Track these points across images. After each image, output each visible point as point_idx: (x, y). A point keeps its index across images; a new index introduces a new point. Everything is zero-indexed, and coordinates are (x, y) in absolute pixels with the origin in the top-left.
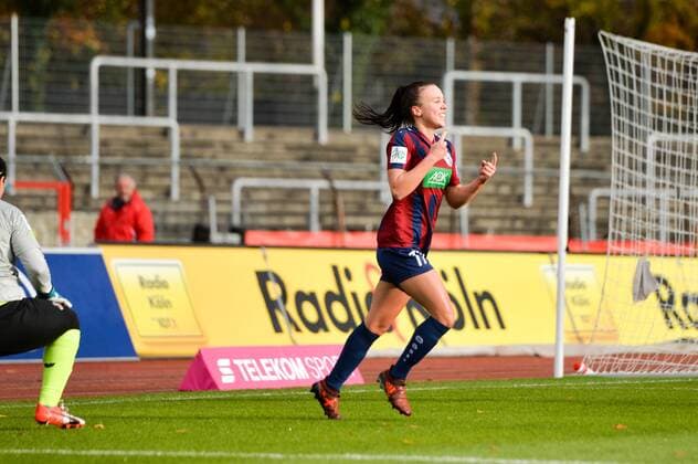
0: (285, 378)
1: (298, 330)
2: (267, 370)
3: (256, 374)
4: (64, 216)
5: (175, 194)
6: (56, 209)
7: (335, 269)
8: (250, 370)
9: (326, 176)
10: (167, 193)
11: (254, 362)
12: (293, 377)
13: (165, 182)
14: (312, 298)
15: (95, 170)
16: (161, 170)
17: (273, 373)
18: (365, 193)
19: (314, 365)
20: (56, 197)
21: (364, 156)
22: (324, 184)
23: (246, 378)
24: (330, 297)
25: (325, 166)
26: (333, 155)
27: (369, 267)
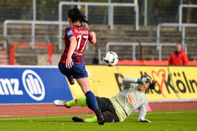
4: (50, 56)
6: (47, 53)
7: (141, 73)
9: (138, 41)
15: (60, 40)
20: (48, 49)
22: (137, 44)
25: (138, 38)
26: (141, 34)
27: (153, 72)
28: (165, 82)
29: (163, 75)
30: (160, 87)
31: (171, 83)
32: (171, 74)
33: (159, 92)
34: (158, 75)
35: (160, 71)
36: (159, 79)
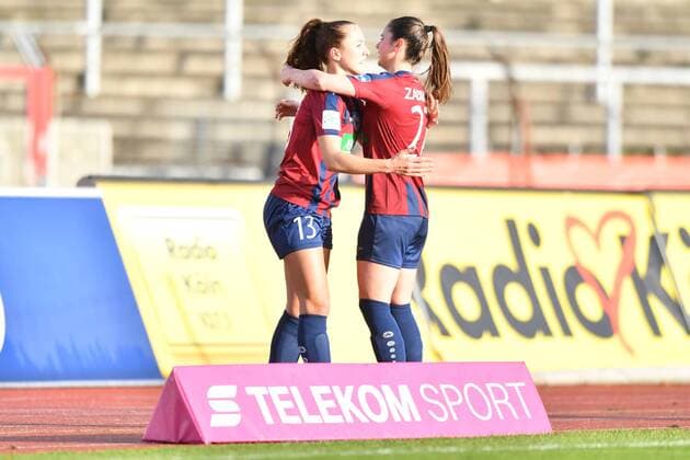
0: (364, 419)
1: (445, 332)
2: (323, 405)
3: (293, 411)
4: (40, 128)
5: (234, 86)
6: (24, 113)
7: (511, 225)
8: (281, 406)
9: (498, 58)
10: (219, 86)
11: (295, 391)
12: (382, 418)
13: (213, 67)
14: (470, 277)
15: (94, 47)
16: (207, 45)
17: (336, 411)
18: (567, 88)
19: (440, 397)
20: (25, 93)
21: (568, 21)
22: (495, 72)
23: (269, 419)
24: (502, 276)
25: (500, 41)
26: (512, 18)
27: (571, 222)
28: (635, 275)
29: (623, 239)
30: (609, 301)
31: (665, 282)
32: (666, 236)
33: (604, 328)
34: (596, 237)
35: (609, 216)
36: (604, 263)
